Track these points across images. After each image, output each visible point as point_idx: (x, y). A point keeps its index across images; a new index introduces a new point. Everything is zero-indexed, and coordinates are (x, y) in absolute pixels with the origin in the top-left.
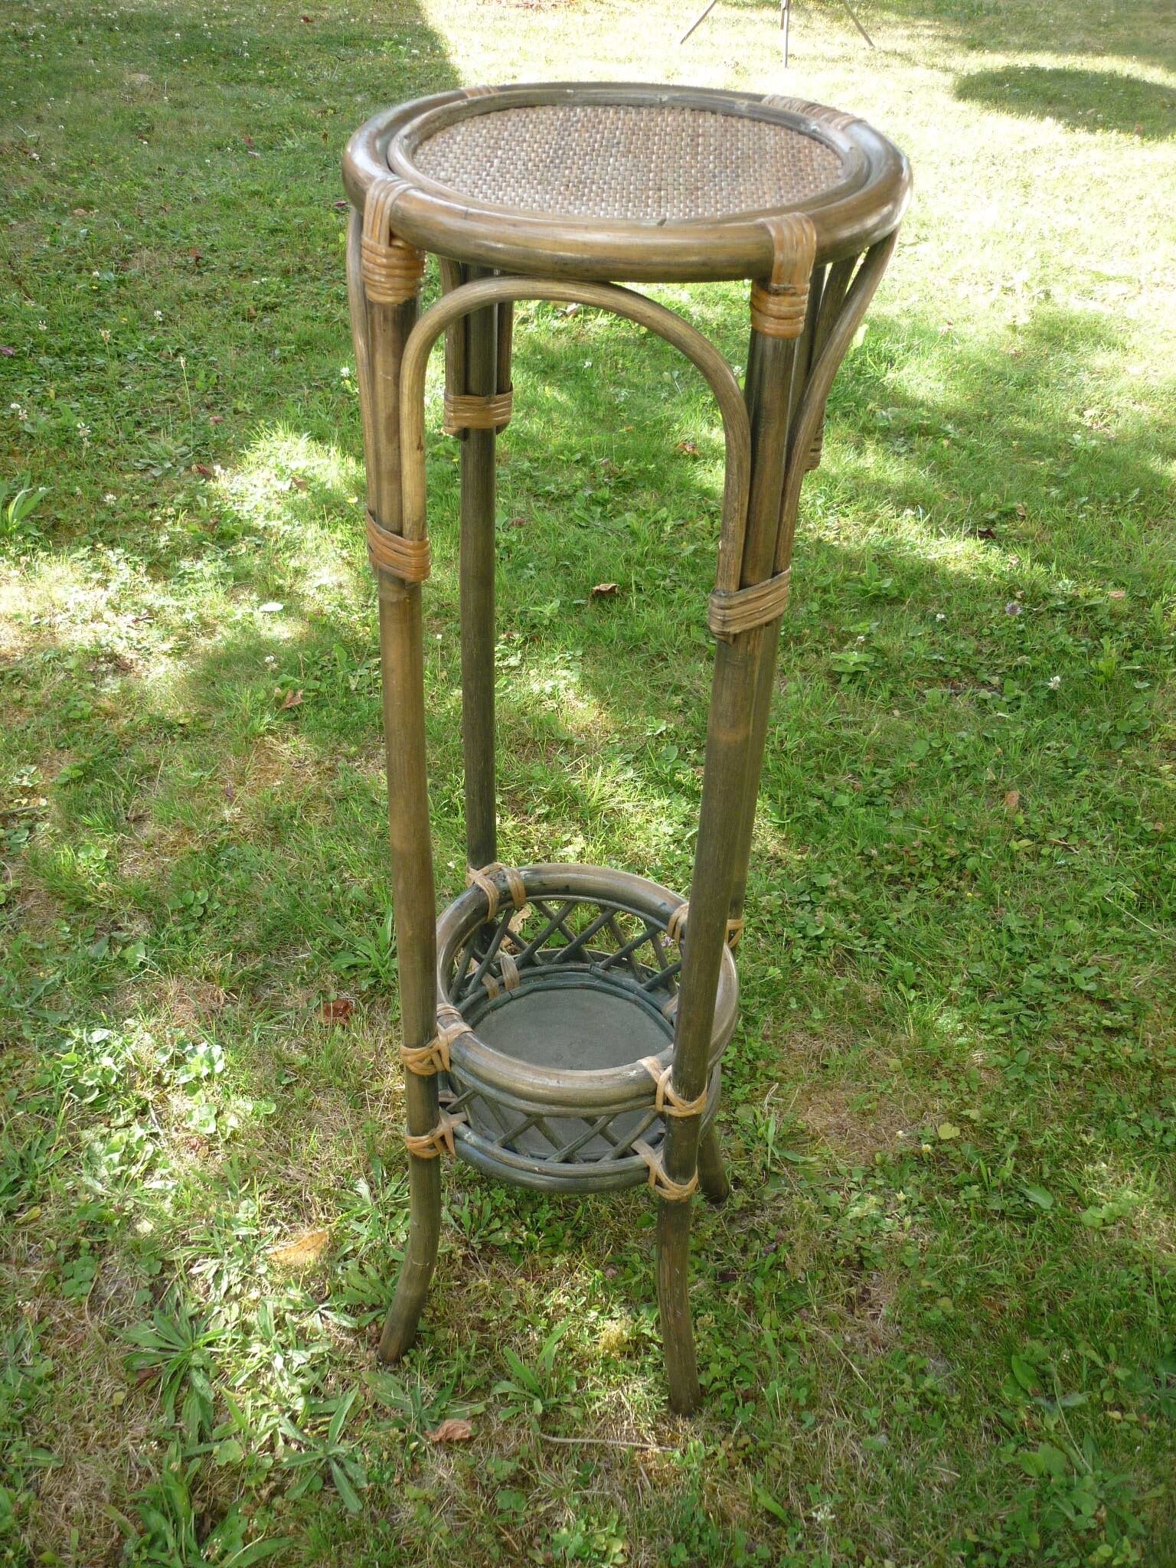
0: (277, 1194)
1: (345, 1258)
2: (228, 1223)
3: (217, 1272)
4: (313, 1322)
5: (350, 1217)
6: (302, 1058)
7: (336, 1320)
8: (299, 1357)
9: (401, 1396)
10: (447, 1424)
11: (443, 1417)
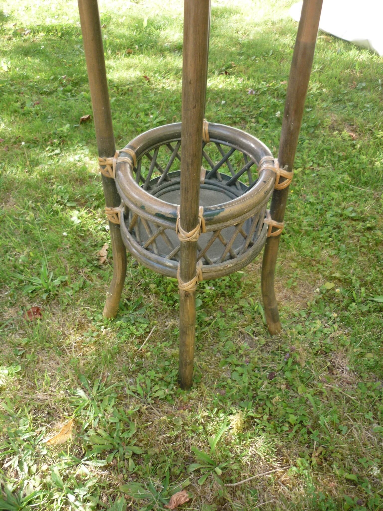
0: (37, 410)
1: (86, 431)
2: (16, 434)
3: (19, 462)
4: (82, 470)
5: (80, 409)
6: (24, 341)
7: (94, 464)
8: (82, 492)
9: (144, 492)
10: (174, 497)
11: (170, 494)
